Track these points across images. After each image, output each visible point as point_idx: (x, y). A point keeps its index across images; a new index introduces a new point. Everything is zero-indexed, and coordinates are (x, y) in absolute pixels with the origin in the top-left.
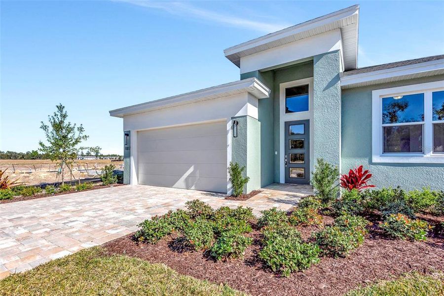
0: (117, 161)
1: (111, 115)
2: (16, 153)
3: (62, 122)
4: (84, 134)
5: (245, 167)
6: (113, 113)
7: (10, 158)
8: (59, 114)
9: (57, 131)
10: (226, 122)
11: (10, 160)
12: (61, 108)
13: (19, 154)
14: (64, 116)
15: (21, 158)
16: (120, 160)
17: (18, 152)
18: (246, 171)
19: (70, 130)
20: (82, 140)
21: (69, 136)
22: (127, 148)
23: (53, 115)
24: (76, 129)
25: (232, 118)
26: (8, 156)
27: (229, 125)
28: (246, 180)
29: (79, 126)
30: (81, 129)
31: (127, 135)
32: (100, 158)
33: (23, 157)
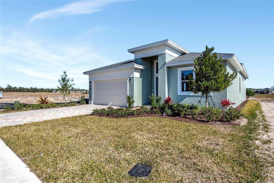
0: (85, 93)
1: (84, 74)
2: (24, 88)
3: (65, 78)
4: (73, 83)
5: (133, 96)
6: (85, 73)
7: (21, 92)
8: (64, 75)
9: (63, 82)
10: (127, 79)
11: (21, 93)
12: (65, 73)
13: (26, 89)
14: (66, 76)
15: (27, 92)
16: (87, 93)
17: (25, 88)
18: (133, 98)
19: (68, 81)
20: (73, 85)
21: (68, 84)
22: (90, 88)
23: (62, 75)
24: (70, 81)
25: (129, 78)
26: (20, 90)
27: (128, 80)
28: (133, 102)
29: (72, 79)
30: (72, 80)
31: (90, 82)
32: (74, 92)
33: (28, 91)
